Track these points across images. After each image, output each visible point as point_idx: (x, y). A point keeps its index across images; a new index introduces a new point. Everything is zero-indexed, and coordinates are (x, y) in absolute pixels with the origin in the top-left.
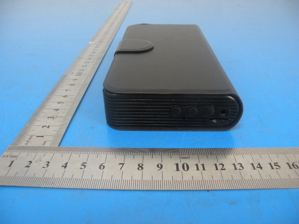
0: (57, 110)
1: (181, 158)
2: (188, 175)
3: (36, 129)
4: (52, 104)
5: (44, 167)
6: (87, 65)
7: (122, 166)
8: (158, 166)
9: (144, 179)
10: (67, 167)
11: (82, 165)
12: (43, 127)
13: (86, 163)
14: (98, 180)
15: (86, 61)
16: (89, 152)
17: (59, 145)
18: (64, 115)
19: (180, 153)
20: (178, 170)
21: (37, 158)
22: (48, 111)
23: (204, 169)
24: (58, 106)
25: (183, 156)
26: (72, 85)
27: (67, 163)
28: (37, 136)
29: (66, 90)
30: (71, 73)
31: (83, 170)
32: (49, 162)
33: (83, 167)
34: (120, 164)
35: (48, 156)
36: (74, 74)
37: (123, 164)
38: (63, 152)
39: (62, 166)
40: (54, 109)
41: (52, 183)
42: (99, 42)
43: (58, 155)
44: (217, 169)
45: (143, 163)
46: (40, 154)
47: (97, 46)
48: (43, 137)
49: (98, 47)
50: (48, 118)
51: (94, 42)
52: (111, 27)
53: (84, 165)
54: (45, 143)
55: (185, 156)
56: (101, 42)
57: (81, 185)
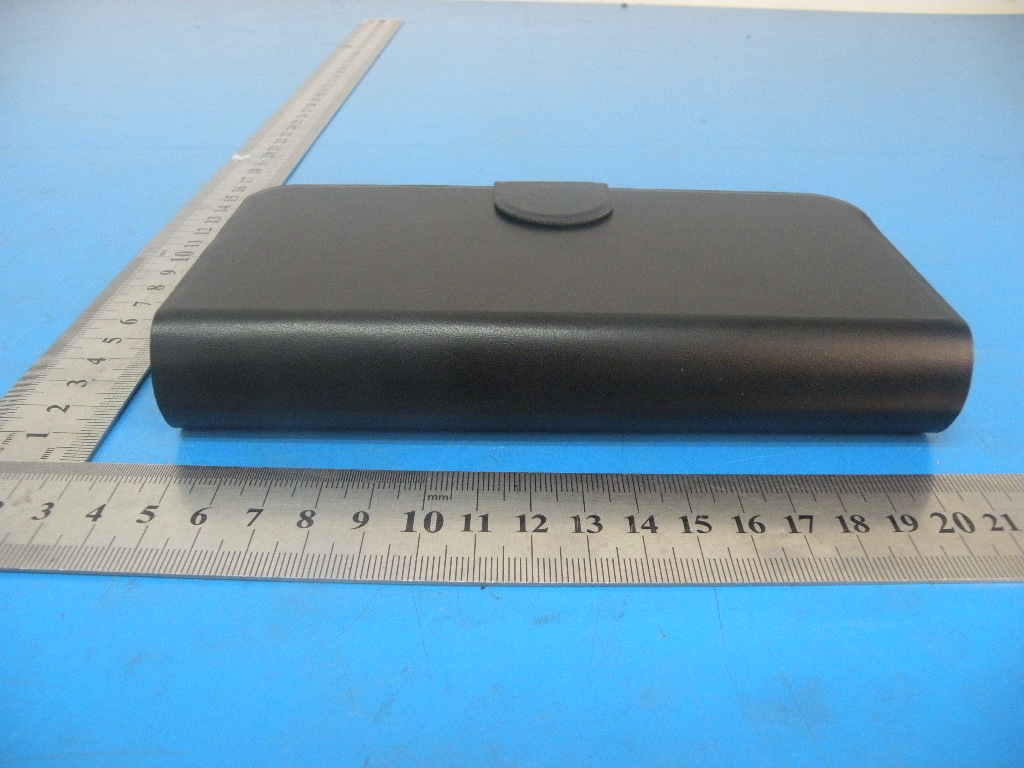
0: (99, 360)
1: (426, 498)
2: (432, 545)
3: (30, 413)
4: (89, 344)
5: (35, 518)
6: (210, 229)
7: (257, 516)
8: (356, 518)
9: (310, 550)
10: (100, 516)
11: (145, 512)
12: (49, 409)
13: (156, 507)
14: (182, 552)
15: (212, 214)
16: (169, 479)
17: (90, 459)
18: (116, 376)
19: (429, 484)
20: (409, 528)
21: (20, 493)
22: (71, 363)
23: (485, 528)
24: (103, 350)
25: (433, 493)
26: (155, 288)
27: (104, 506)
28: (29, 435)
29: (135, 305)
30: (160, 253)
31: (143, 526)
32: (51, 505)
33: (145, 518)
34: (251, 511)
35: (52, 489)
36: (167, 254)
37: (260, 511)
38: (95, 477)
39: (88, 516)
40: (90, 360)
41: (52, 560)
42: (265, 155)
43: (80, 485)
44: (523, 529)
45: (315, 510)
46: (29, 483)
47: (256, 167)
48: (45, 436)
49: (258, 171)
50: (68, 384)
51: (247, 156)
52: (314, 105)
53: (149, 512)
54: (49, 451)
55: (439, 493)
56: (270, 154)
57: (131, 565)
